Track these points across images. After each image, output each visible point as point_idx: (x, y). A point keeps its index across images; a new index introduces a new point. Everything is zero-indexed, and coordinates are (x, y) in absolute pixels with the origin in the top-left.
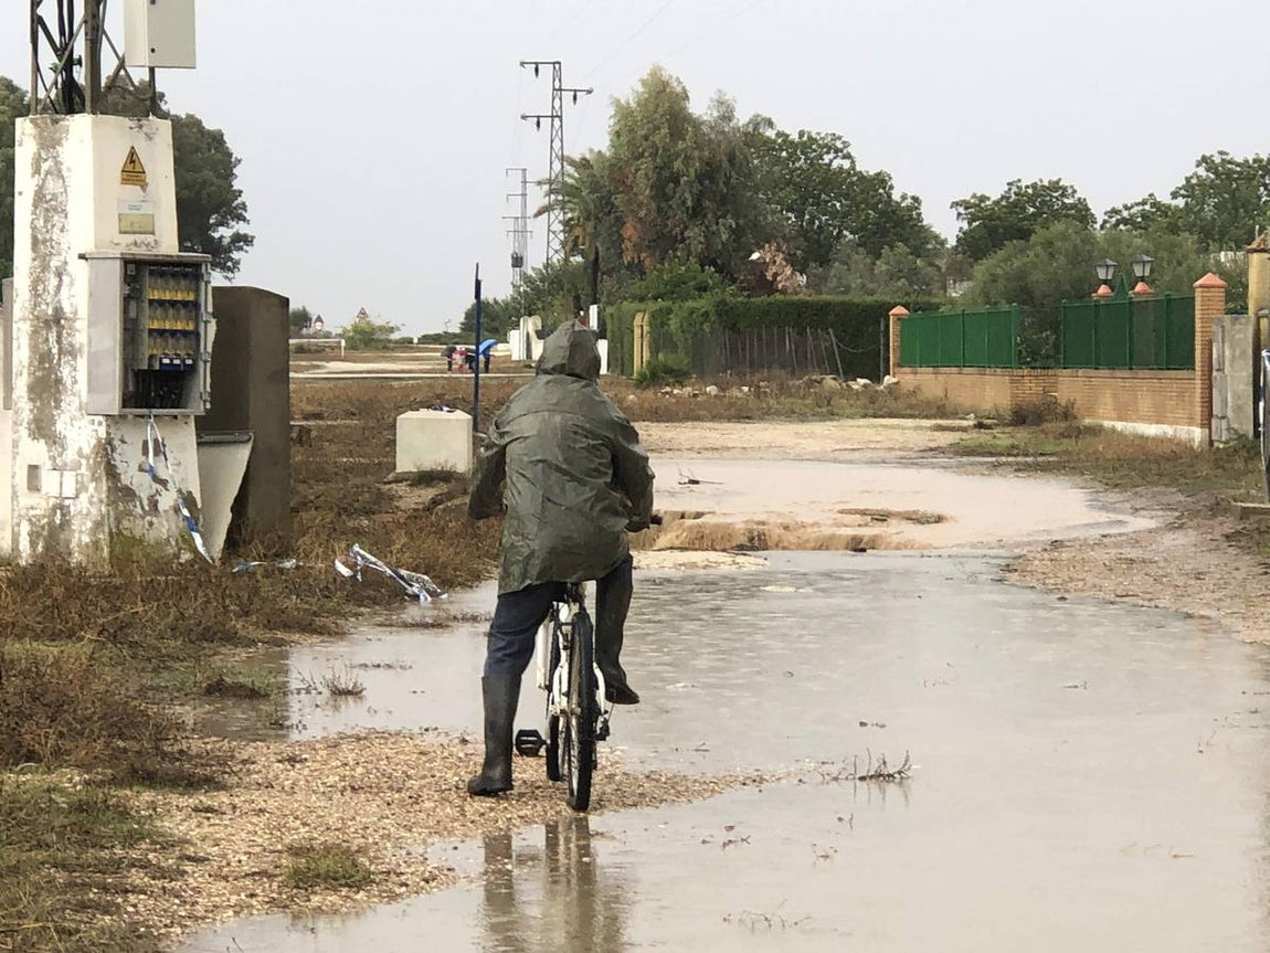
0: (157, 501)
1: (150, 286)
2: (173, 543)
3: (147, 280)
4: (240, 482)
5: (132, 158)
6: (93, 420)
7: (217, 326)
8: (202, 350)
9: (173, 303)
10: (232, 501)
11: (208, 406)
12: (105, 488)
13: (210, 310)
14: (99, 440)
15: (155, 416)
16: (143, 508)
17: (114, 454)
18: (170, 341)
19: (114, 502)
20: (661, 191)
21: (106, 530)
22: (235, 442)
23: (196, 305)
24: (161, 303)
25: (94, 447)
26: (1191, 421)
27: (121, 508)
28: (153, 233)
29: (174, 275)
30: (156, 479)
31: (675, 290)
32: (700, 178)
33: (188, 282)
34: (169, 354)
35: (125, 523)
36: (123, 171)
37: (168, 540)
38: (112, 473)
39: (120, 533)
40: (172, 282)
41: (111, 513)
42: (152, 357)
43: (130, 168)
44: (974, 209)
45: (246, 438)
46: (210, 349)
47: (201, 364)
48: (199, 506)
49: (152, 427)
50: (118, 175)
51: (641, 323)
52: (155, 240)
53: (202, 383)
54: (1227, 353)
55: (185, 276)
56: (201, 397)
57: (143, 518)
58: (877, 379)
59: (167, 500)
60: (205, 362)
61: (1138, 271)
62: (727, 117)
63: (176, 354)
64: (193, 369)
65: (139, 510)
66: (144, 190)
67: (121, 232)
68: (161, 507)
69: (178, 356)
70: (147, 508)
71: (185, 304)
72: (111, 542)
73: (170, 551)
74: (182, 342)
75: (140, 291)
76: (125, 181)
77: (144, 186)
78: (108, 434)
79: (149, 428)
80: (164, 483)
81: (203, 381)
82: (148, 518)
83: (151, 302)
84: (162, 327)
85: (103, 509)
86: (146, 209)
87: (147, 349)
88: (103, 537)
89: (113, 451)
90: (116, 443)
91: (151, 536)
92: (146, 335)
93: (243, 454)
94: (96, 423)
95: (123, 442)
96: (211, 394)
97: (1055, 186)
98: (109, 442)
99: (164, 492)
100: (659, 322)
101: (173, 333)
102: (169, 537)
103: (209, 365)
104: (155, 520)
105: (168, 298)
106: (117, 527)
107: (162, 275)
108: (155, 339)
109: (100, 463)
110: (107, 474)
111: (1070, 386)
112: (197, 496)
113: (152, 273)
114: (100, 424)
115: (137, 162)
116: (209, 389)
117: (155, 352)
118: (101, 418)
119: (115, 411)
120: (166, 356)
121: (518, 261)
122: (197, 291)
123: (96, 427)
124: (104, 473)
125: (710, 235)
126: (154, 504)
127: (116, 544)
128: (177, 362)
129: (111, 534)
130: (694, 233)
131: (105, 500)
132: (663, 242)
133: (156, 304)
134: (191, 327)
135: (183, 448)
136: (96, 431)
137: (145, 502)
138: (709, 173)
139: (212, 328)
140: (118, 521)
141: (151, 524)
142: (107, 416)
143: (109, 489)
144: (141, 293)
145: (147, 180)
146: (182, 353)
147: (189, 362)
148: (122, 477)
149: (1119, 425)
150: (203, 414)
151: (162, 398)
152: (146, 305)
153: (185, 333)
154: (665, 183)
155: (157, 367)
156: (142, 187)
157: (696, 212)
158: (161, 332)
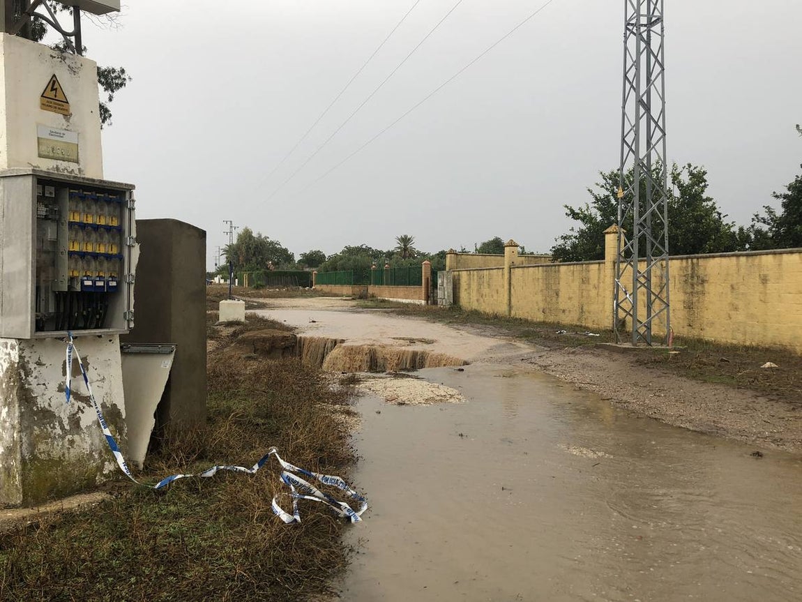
0: (79, 419)
1: (70, 210)
2: (96, 456)
3: (67, 204)
4: (162, 390)
5: (53, 84)
6: (6, 343)
7: (141, 250)
8: (126, 272)
9: (96, 228)
10: (155, 408)
11: (132, 325)
12: (17, 414)
13: (134, 235)
14: (12, 364)
15: (75, 338)
16: (62, 428)
17: (30, 379)
18: (93, 264)
19: (27, 428)
20: (247, 251)
21: (18, 456)
22: (159, 353)
23: (120, 230)
24: (83, 226)
25: (7, 372)
26: (420, 299)
27: (37, 431)
28: (77, 162)
29: (96, 200)
30: (78, 397)
31: (252, 269)
32: (255, 248)
33: (112, 209)
34: (91, 276)
35: (42, 447)
36: (42, 96)
37: (91, 454)
38: (26, 397)
39: (34, 458)
40: (94, 208)
41: (24, 439)
42: (72, 279)
43: (51, 94)
44: (304, 255)
45: (169, 350)
46: (133, 272)
47: (125, 287)
48: (124, 417)
49: (71, 349)
50: (37, 100)
51: (245, 276)
52: (79, 169)
53: (126, 302)
54: (445, 281)
55: (109, 202)
56: (125, 317)
57: (63, 438)
58: (311, 287)
59: (89, 417)
60: (129, 284)
61: (373, 263)
62: (260, 236)
63: (100, 277)
64: (116, 291)
65: (58, 431)
66: (68, 120)
67: (40, 156)
68: (83, 424)
69: (101, 278)
70: (67, 427)
71: (108, 229)
72: (23, 469)
73: (93, 464)
74: (106, 264)
75: (60, 213)
76: (44, 106)
77: (67, 116)
78: (20, 357)
79: (67, 350)
80: (86, 400)
81: (127, 301)
82: (69, 437)
83: (71, 224)
84: (84, 250)
85: (15, 435)
86: (70, 138)
87: (66, 270)
88: (15, 464)
89: (27, 375)
90: (32, 366)
91: (73, 454)
92: (66, 256)
93: (166, 364)
94: (9, 346)
95: (39, 364)
96: (135, 314)
97: (319, 251)
98: (23, 365)
99: (87, 409)
100: (250, 276)
101: (95, 256)
102: (92, 451)
103: (132, 287)
104: (76, 437)
105: (90, 221)
106: (32, 453)
107: (83, 198)
108: (76, 261)
109: (13, 387)
110: (20, 400)
111: (372, 289)
112: (121, 407)
113: (71, 196)
114: (13, 348)
115: (59, 89)
116: (132, 309)
117: (76, 274)
118: (14, 342)
119: (27, 335)
120: (88, 278)
121: (216, 265)
122: (121, 218)
123: (9, 350)
124: (16, 399)
125: (257, 259)
126: (75, 422)
127: (30, 470)
128: (100, 284)
129: (23, 461)
130: (254, 259)
131: (18, 426)
132: (248, 260)
133: (76, 227)
134: (115, 251)
135: (107, 364)
136: (9, 354)
137: (66, 422)
138: (257, 247)
139: (136, 252)
140: (33, 446)
141: (72, 442)
142: (19, 339)
143: (22, 415)
144: (60, 216)
145: (71, 111)
146: (107, 276)
147: (114, 284)
148: (39, 400)
149: (391, 299)
150: (128, 332)
151: (86, 318)
152: (66, 227)
153: (108, 257)
154: (248, 248)
155: (78, 288)
156: (65, 116)
157: (254, 255)
158: (82, 255)
